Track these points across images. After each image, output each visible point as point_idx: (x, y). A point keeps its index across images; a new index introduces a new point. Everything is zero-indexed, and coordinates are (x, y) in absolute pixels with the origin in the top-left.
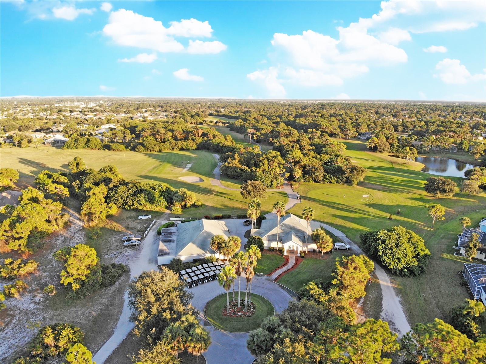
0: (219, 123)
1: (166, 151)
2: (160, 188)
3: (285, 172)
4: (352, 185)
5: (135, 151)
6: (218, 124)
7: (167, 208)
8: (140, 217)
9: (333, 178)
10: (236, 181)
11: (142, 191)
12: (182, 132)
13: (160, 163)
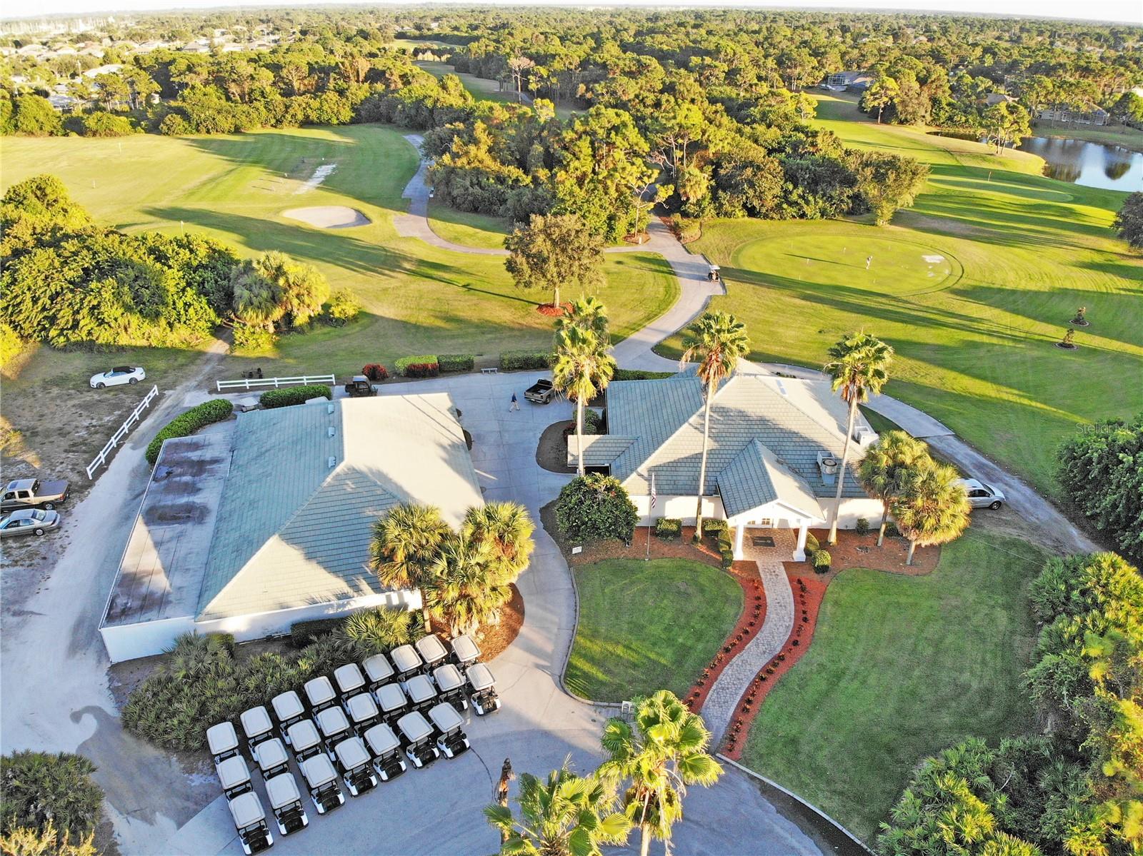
0: (424, 52)
1: (258, 129)
2: (185, 255)
3: (657, 181)
4: (872, 223)
5: (160, 133)
6: (420, 57)
7: (217, 331)
8: (96, 380)
9: (811, 198)
10: (484, 220)
11: (109, 267)
12: (305, 69)
13: (231, 166)
